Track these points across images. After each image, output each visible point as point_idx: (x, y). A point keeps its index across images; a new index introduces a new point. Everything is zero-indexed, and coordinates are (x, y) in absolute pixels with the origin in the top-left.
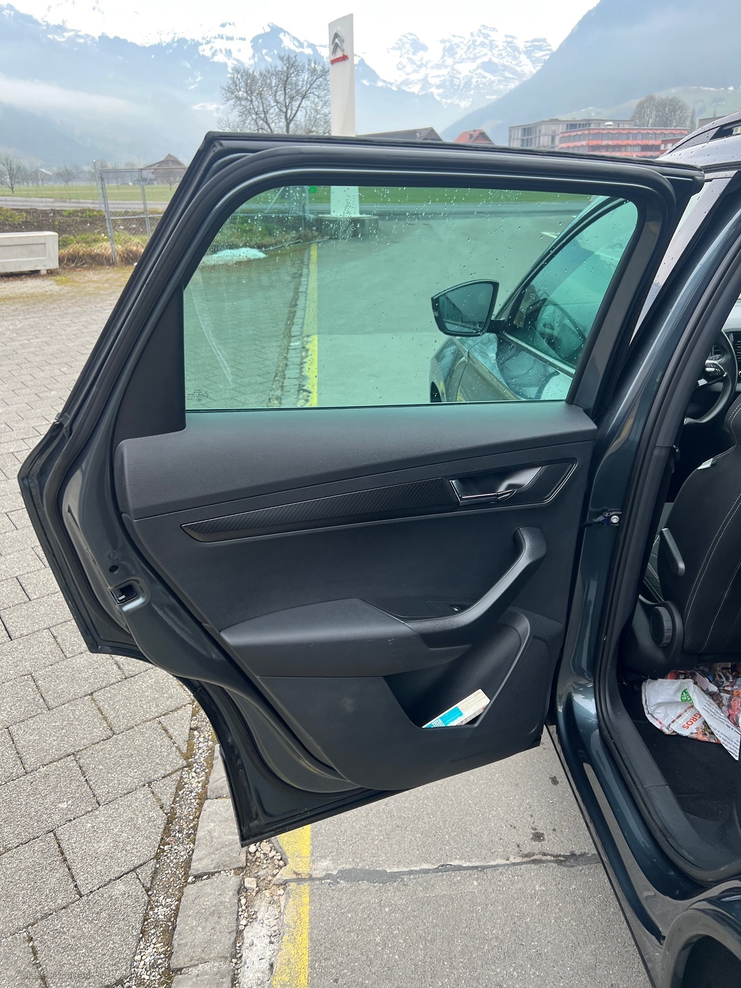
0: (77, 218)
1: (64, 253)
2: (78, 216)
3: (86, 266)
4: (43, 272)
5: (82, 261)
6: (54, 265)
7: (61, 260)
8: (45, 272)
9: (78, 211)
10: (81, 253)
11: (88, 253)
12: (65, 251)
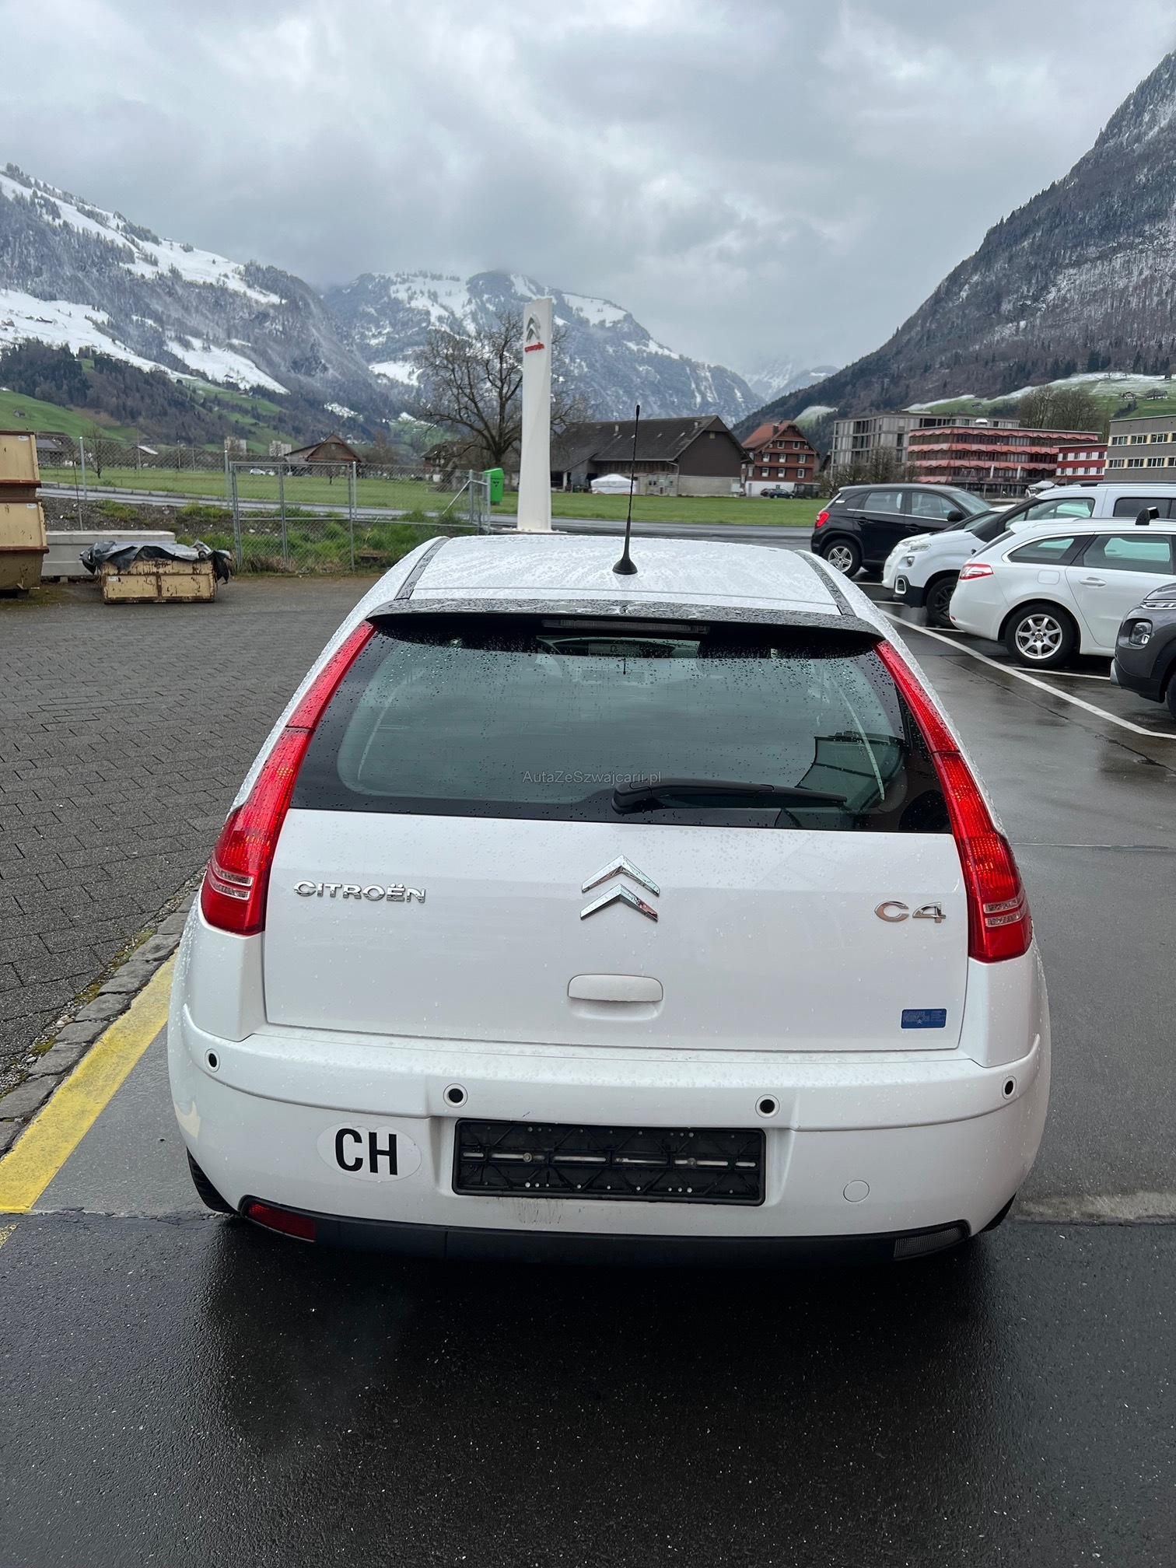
0: (198, 517)
2: (200, 515)
9: (200, 509)
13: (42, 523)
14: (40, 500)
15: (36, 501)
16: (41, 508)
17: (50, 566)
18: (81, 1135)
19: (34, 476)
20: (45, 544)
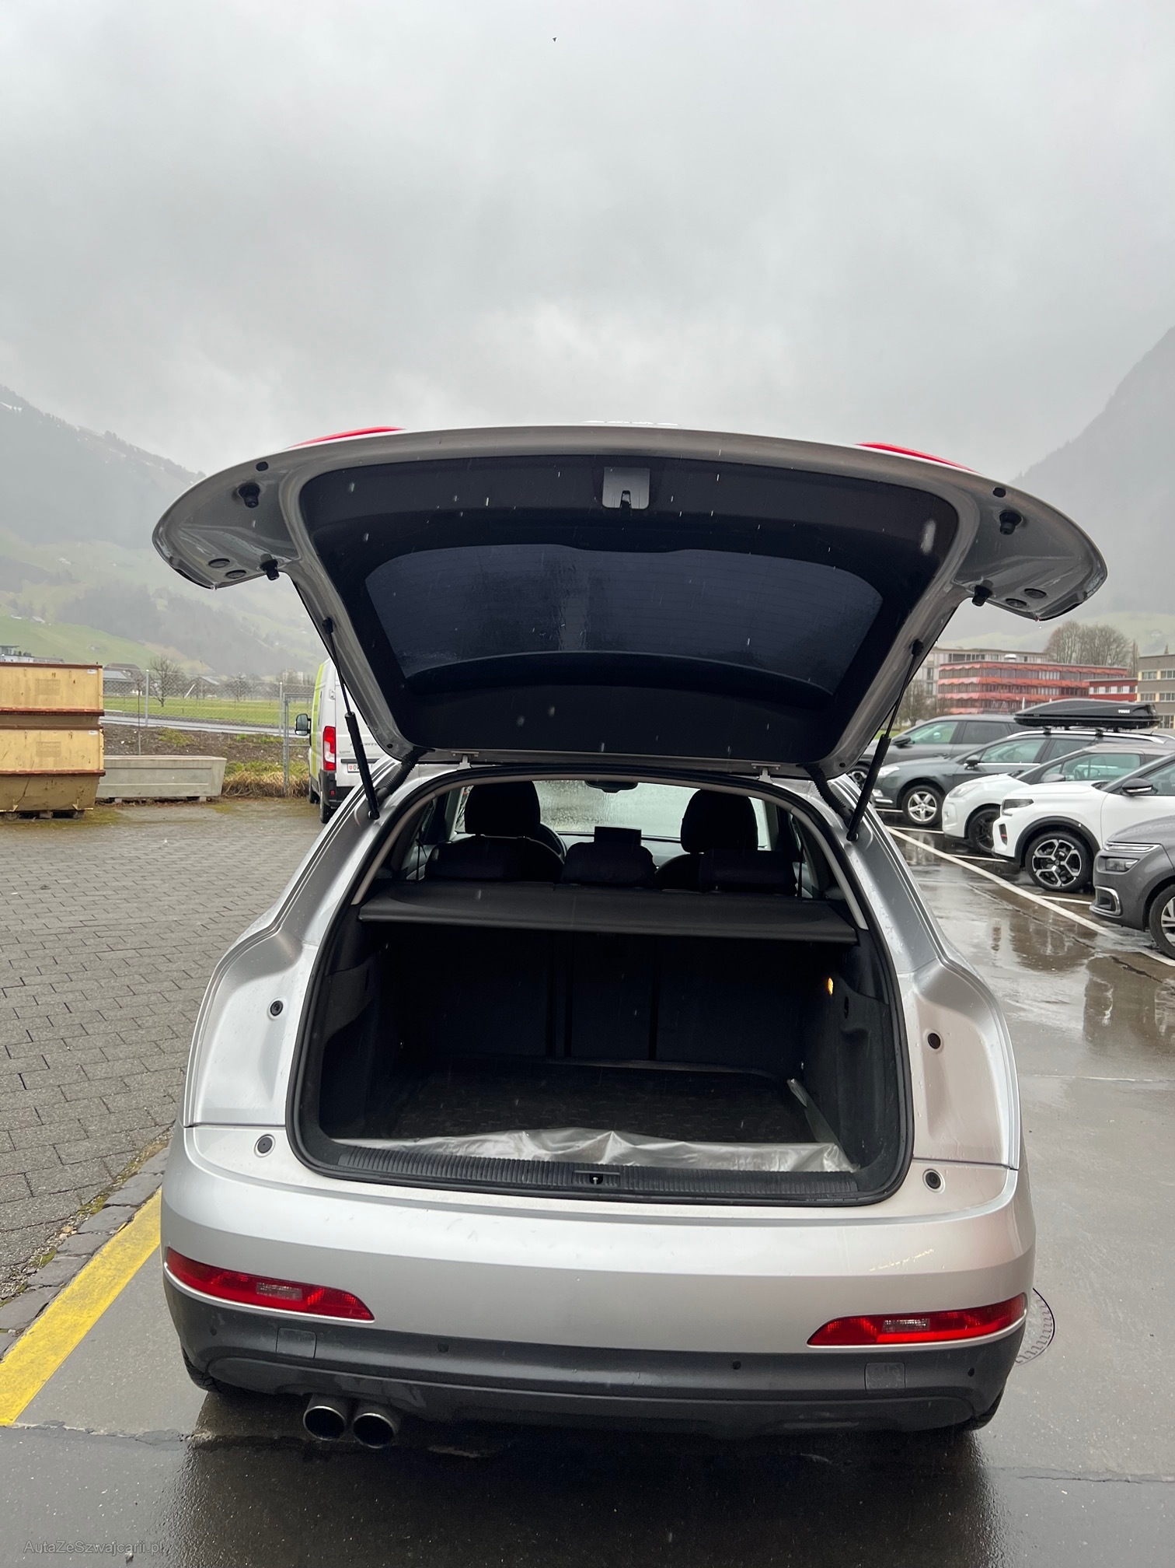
0: (250, 744)
1: (229, 780)
2: (252, 741)
3: (251, 795)
4: (203, 799)
5: (248, 790)
6: (216, 792)
7: (224, 789)
8: (205, 799)
9: (253, 736)
10: (249, 781)
11: (256, 782)
12: (231, 778)
13: (101, 748)
14: (102, 728)
15: (97, 728)
16: (101, 735)
17: (105, 788)
18: (70, 1349)
19: (98, 705)
20: (102, 768)
